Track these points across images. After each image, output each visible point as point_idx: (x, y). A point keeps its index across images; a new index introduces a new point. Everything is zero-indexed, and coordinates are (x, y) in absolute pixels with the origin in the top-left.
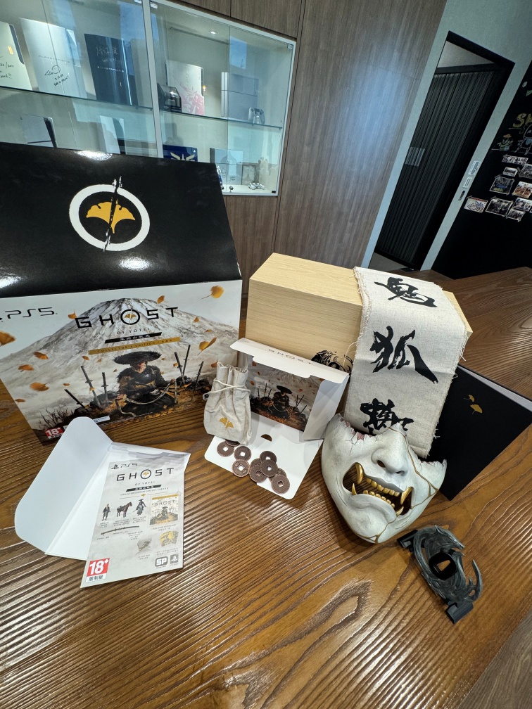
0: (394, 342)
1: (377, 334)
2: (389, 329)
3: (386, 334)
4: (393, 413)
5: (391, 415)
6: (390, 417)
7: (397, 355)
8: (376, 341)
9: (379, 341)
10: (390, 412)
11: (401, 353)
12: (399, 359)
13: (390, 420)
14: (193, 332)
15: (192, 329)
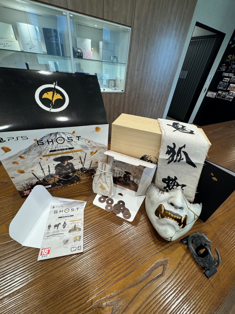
0: (176, 150)
1: (168, 147)
2: (174, 144)
3: (173, 147)
8: (168, 150)
10: (176, 182)
12: (179, 157)
13: (176, 185)
14: (87, 147)
15: (87, 146)
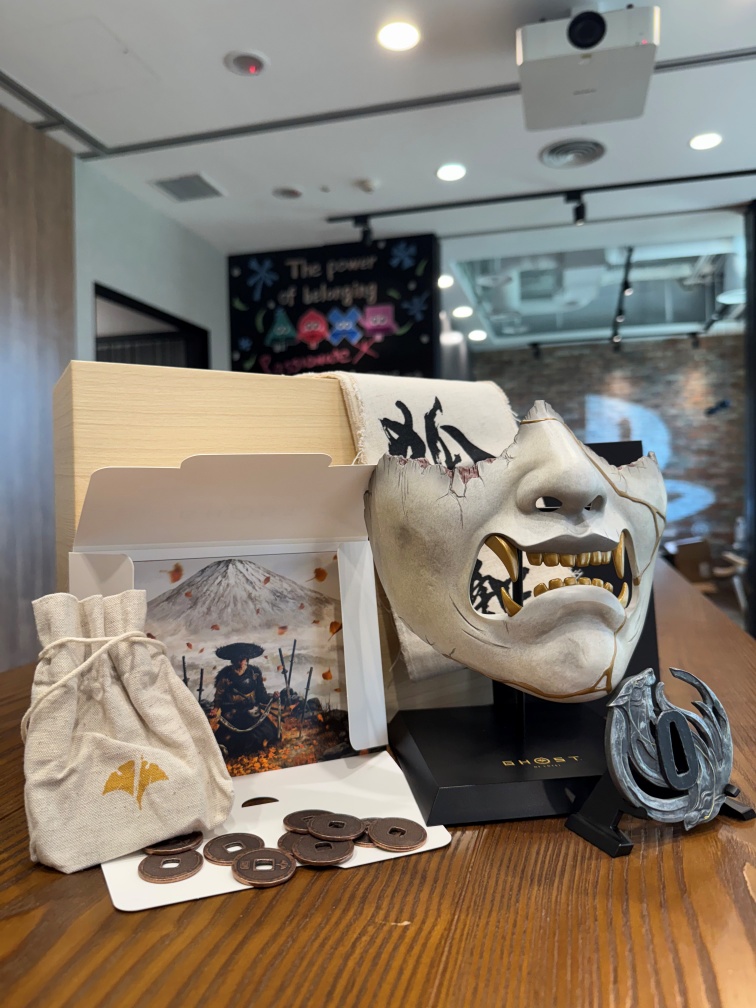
0: (419, 428)
1: (386, 423)
2: (400, 404)
3: (401, 420)
4: (489, 578)
5: (487, 584)
6: (490, 590)
7: (435, 453)
8: (391, 439)
9: (396, 436)
10: (483, 579)
11: (439, 445)
12: (442, 456)
13: (491, 595)
